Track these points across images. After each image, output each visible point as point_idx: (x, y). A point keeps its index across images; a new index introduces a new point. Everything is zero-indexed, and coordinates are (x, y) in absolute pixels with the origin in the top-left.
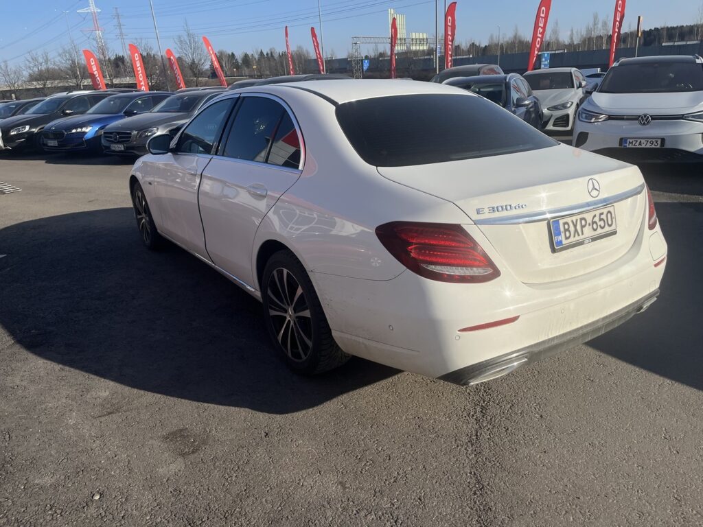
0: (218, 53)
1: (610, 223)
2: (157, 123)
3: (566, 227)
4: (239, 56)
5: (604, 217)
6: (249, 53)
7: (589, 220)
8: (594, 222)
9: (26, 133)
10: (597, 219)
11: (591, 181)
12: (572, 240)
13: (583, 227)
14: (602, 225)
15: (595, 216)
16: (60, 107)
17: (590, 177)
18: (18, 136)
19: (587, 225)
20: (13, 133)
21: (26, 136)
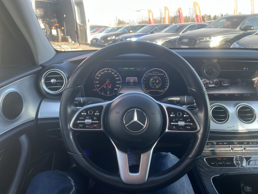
0: (204, 15)
2: (159, 38)
4: (212, 16)
6: (217, 15)
9: (113, 39)
16: (128, 29)
18: (110, 40)
20: (109, 39)
21: (113, 40)
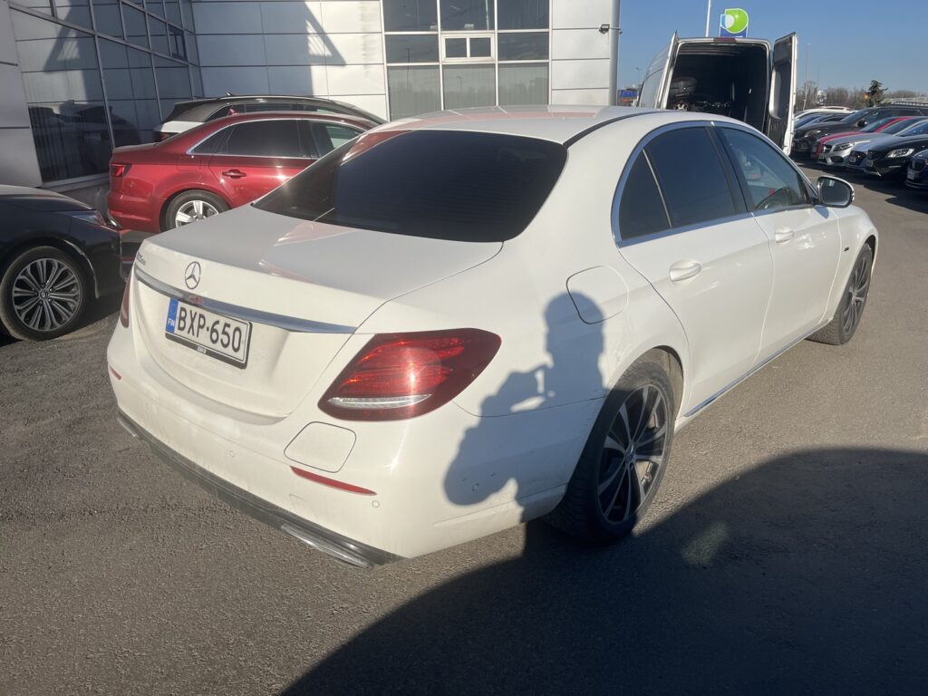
1: (236, 346)
3: (183, 314)
5: (230, 331)
7: (209, 324)
8: (213, 330)
10: (219, 328)
11: (193, 265)
12: (184, 334)
13: (200, 327)
14: (225, 342)
15: (217, 322)
17: (195, 259)
19: (205, 328)
